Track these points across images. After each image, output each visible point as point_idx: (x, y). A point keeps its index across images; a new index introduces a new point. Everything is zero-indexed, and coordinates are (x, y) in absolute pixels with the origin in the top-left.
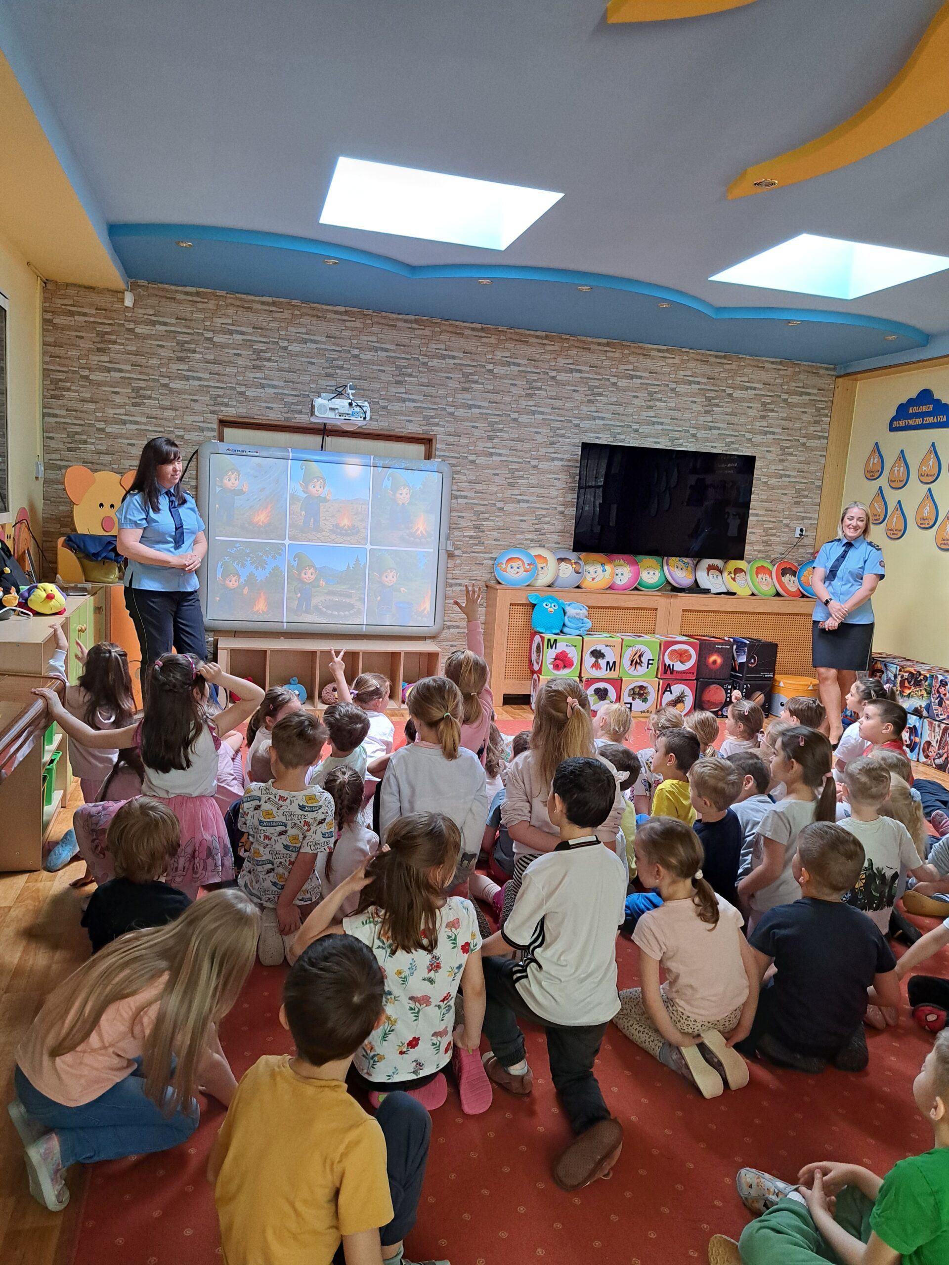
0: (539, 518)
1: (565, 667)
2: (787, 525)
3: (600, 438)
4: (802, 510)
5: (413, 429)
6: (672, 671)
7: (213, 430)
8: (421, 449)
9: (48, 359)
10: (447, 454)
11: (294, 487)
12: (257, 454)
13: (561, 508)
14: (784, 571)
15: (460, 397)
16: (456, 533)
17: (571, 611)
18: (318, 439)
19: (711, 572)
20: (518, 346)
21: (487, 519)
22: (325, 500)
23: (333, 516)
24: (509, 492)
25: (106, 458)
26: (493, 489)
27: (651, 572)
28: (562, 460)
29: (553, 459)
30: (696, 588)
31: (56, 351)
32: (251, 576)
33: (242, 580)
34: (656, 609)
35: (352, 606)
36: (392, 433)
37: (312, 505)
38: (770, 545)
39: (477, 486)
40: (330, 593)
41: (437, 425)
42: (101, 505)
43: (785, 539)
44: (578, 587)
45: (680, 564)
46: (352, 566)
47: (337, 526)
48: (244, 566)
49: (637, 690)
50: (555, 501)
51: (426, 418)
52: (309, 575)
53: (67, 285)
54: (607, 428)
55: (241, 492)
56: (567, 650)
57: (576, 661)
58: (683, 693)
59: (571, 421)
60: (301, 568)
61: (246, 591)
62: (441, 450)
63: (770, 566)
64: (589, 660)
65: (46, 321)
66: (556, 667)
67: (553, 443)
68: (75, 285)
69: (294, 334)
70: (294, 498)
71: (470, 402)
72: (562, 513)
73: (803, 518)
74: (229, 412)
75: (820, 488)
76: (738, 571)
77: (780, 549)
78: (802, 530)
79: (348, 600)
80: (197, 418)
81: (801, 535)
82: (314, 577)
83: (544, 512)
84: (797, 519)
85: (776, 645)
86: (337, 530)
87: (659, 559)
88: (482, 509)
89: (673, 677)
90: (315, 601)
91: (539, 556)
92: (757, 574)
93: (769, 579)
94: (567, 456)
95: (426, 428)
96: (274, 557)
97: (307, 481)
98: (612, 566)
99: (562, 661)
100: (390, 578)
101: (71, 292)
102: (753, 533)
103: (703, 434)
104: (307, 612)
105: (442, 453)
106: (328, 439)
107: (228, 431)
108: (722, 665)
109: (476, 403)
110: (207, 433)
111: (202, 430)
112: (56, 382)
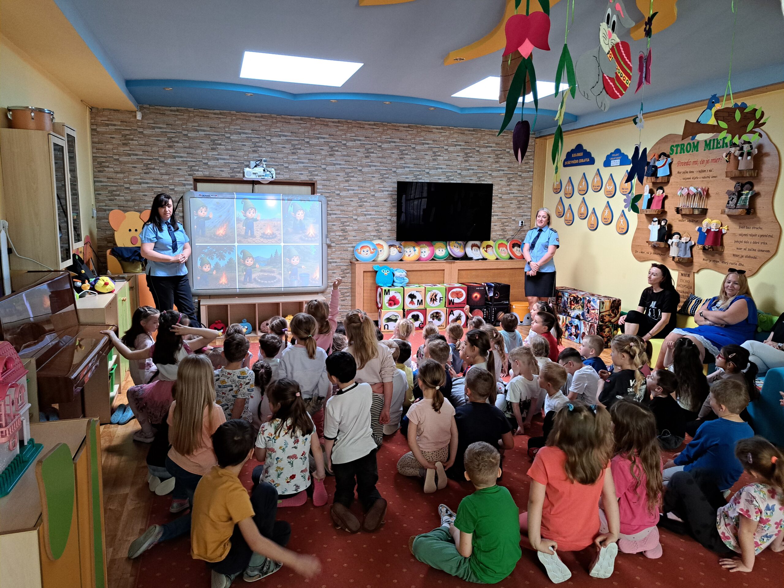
0: (377, 223)
1: (395, 304)
2: (514, 220)
3: (408, 178)
4: (522, 211)
5: (304, 178)
6: (453, 303)
7: (191, 185)
8: (309, 189)
9: (95, 151)
10: (323, 191)
11: (238, 213)
12: (216, 197)
13: (389, 218)
14: (514, 246)
15: (329, 159)
16: (331, 234)
17: (397, 274)
18: (250, 186)
19: (474, 248)
20: (359, 130)
21: (349, 225)
22: (256, 220)
23: (261, 229)
24: (359, 210)
25: (131, 204)
26: (350, 209)
27: (441, 250)
28: (388, 191)
29: (383, 191)
30: (465, 258)
31: (100, 146)
32: (217, 265)
33: (212, 267)
34: (444, 270)
35: (274, 278)
36: (293, 181)
37: (249, 224)
38: (506, 231)
39: (341, 207)
40: (262, 271)
41: (317, 175)
42: (130, 230)
43: (514, 228)
44: (401, 260)
45: (456, 245)
46: (273, 255)
47: (264, 234)
48: (212, 259)
49: (435, 314)
50: (385, 214)
51: (310, 172)
52: (249, 262)
53: (104, 109)
54: (411, 172)
55: (208, 218)
56: (396, 295)
57: (401, 300)
58: (460, 314)
59: (391, 170)
60: (245, 258)
61: (214, 272)
62: (320, 189)
63: (505, 243)
64: (408, 300)
65: (92, 130)
66: (390, 305)
67: (382, 182)
68: (108, 109)
69: (233, 130)
70: (239, 220)
71: (334, 162)
72: (390, 220)
73: (522, 216)
74: (199, 174)
75: (531, 198)
76: (488, 246)
77: (511, 233)
78: (522, 222)
79: (272, 274)
80: (181, 179)
81: (522, 225)
82: (252, 263)
83: (380, 220)
84: (520, 216)
85: (509, 286)
86: (264, 236)
87: (444, 242)
88: (345, 220)
89: (454, 306)
90: (254, 276)
91: (379, 244)
92: (499, 248)
93: (505, 250)
94: (390, 189)
95: (311, 177)
96: (230, 253)
97: (245, 210)
98: (419, 248)
99: (393, 301)
100: (296, 261)
101: (106, 113)
102: (496, 225)
103: (464, 173)
104: (250, 282)
105: (321, 191)
106: (256, 186)
107: (199, 185)
108: (480, 298)
109: (338, 162)
110: (187, 187)
111: (184, 185)
112: (100, 163)
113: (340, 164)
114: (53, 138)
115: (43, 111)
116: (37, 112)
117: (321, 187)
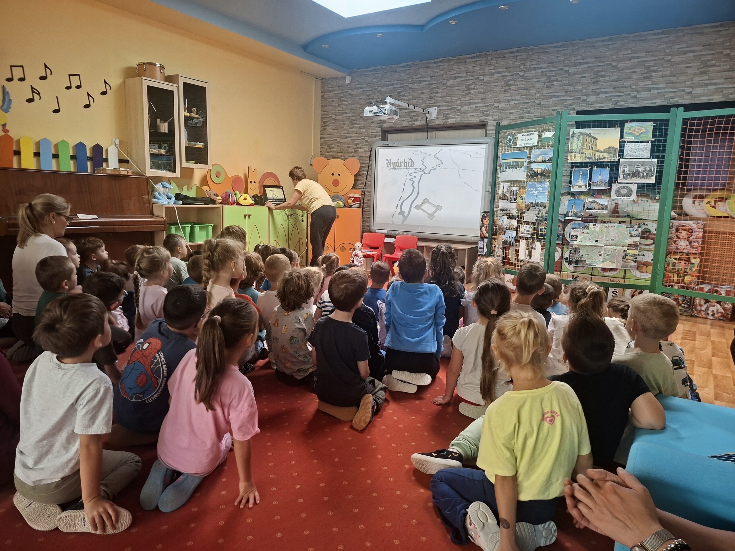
5: (474, 120)
7: (379, 135)
8: (480, 132)
9: (322, 113)
12: (395, 145)
15: (503, 96)
18: (425, 134)
19: (696, 200)
20: (541, 56)
25: (340, 154)
31: (325, 109)
41: (488, 115)
42: (333, 174)
51: (482, 112)
53: (329, 79)
62: (490, 130)
65: (323, 97)
68: (333, 78)
69: (415, 79)
71: (509, 98)
74: (387, 125)
76: (719, 199)
80: (373, 130)
95: (482, 118)
101: (330, 81)
105: (491, 132)
106: (430, 134)
107: (390, 136)
109: (513, 98)
110: (377, 137)
111: (375, 136)
112: (324, 123)
113: (515, 100)
114: (146, 82)
115: (154, 64)
116: (148, 66)
117: (491, 128)
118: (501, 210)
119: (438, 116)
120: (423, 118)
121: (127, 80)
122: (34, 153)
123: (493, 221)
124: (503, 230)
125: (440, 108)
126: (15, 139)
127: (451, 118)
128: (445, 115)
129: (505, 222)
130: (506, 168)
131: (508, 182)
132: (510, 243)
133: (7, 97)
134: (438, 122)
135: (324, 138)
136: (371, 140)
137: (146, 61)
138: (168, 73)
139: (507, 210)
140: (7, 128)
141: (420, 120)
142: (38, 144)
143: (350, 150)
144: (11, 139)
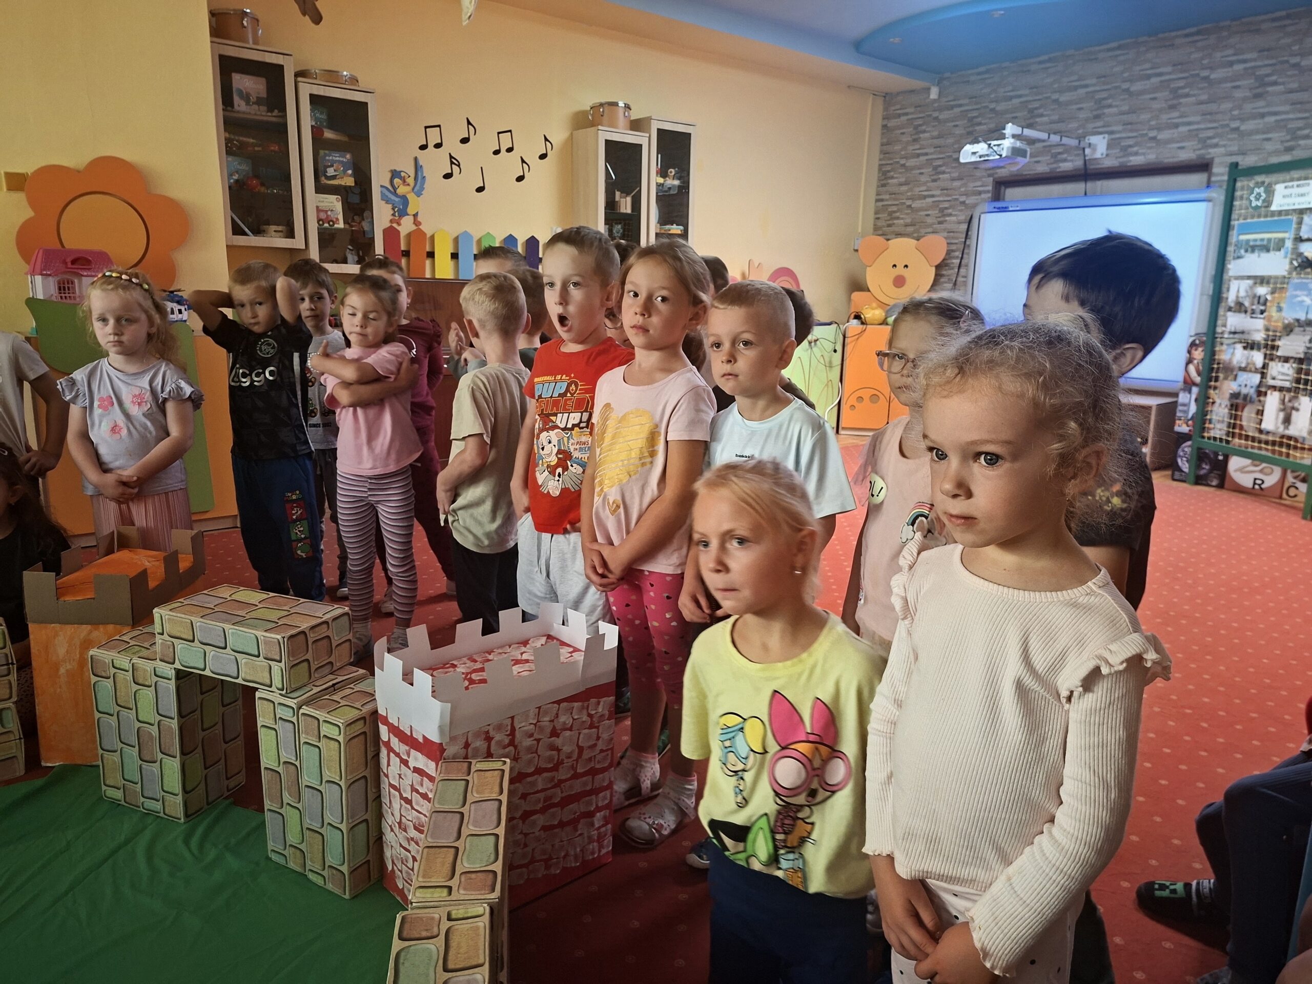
5: (1186, 156)
7: (988, 192)
9: (882, 156)
12: (1018, 208)
15: (1250, 107)
25: (910, 229)
31: (888, 148)
41: (1216, 146)
42: (895, 266)
51: (1203, 141)
53: (898, 94)
62: (1218, 175)
65: (884, 127)
68: (905, 91)
69: (1066, 84)
74: (1003, 172)
80: (977, 184)
95: (1202, 151)
101: (900, 98)
105: (1218, 178)
109: (1272, 109)
110: (983, 196)
111: (980, 193)
112: (885, 173)
113: (1276, 114)
114: (605, 134)
115: (615, 104)
116: (606, 107)
117: (1220, 171)
118: (1231, 333)
119: (1109, 152)
120: (1078, 155)
121: (575, 132)
122: (452, 254)
123: (1213, 353)
124: (1230, 371)
125: (1114, 136)
126: (429, 235)
127: (1136, 154)
128: (1125, 149)
129: (1237, 355)
130: (1246, 251)
131: (1249, 277)
132: (1246, 397)
133: (420, 174)
134: (1110, 163)
135: (882, 200)
136: (970, 200)
137: (603, 101)
138: (635, 115)
139: (1243, 332)
140: (419, 219)
141: (1072, 161)
142: (456, 240)
143: (929, 220)
144: (424, 234)
